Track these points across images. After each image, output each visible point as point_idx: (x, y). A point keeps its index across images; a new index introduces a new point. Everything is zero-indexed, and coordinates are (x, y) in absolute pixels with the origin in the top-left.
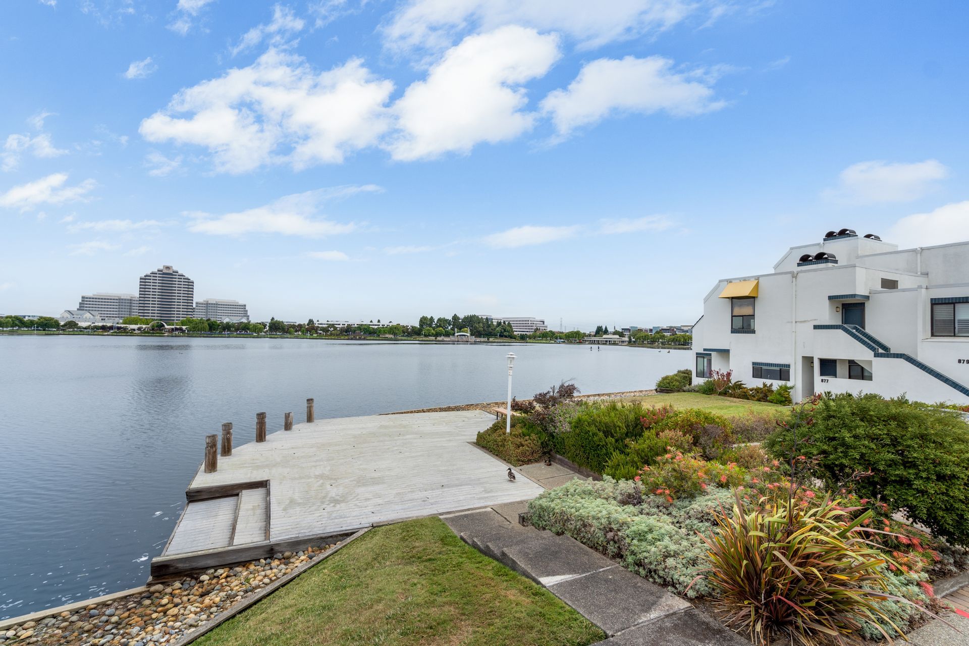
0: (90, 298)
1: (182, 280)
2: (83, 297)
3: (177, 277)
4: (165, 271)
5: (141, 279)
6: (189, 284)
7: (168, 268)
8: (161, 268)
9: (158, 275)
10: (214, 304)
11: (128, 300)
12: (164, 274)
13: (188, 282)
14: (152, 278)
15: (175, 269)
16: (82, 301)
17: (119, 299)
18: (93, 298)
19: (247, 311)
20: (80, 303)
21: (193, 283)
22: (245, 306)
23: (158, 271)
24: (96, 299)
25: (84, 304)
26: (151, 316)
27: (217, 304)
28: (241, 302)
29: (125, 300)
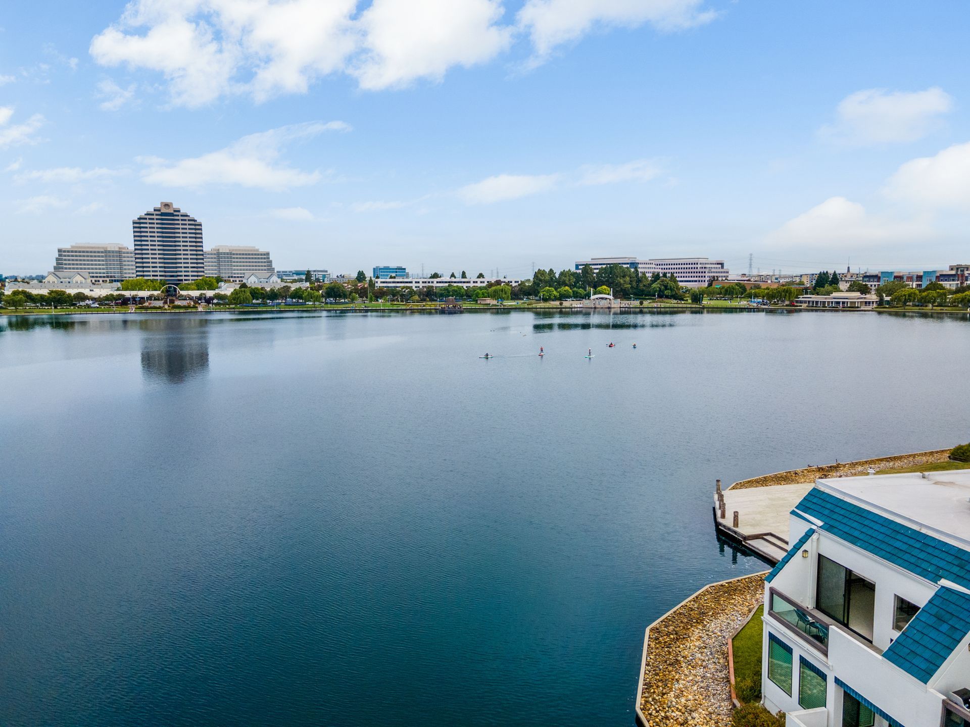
0: (68, 252)
1: (187, 222)
2: (60, 251)
3: (180, 218)
4: (164, 210)
5: (134, 223)
6: (196, 227)
7: (167, 205)
8: (158, 206)
9: (155, 217)
10: (228, 254)
11: (116, 252)
12: (162, 214)
13: (195, 225)
14: (148, 221)
15: (175, 206)
16: (60, 255)
17: (106, 252)
18: (72, 252)
19: (271, 262)
20: (57, 259)
21: (200, 225)
22: (268, 254)
23: (155, 210)
24: (76, 252)
25: (61, 260)
26: (153, 276)
27: (231, 254)
28: (262, 250)
29: (113, 252)
